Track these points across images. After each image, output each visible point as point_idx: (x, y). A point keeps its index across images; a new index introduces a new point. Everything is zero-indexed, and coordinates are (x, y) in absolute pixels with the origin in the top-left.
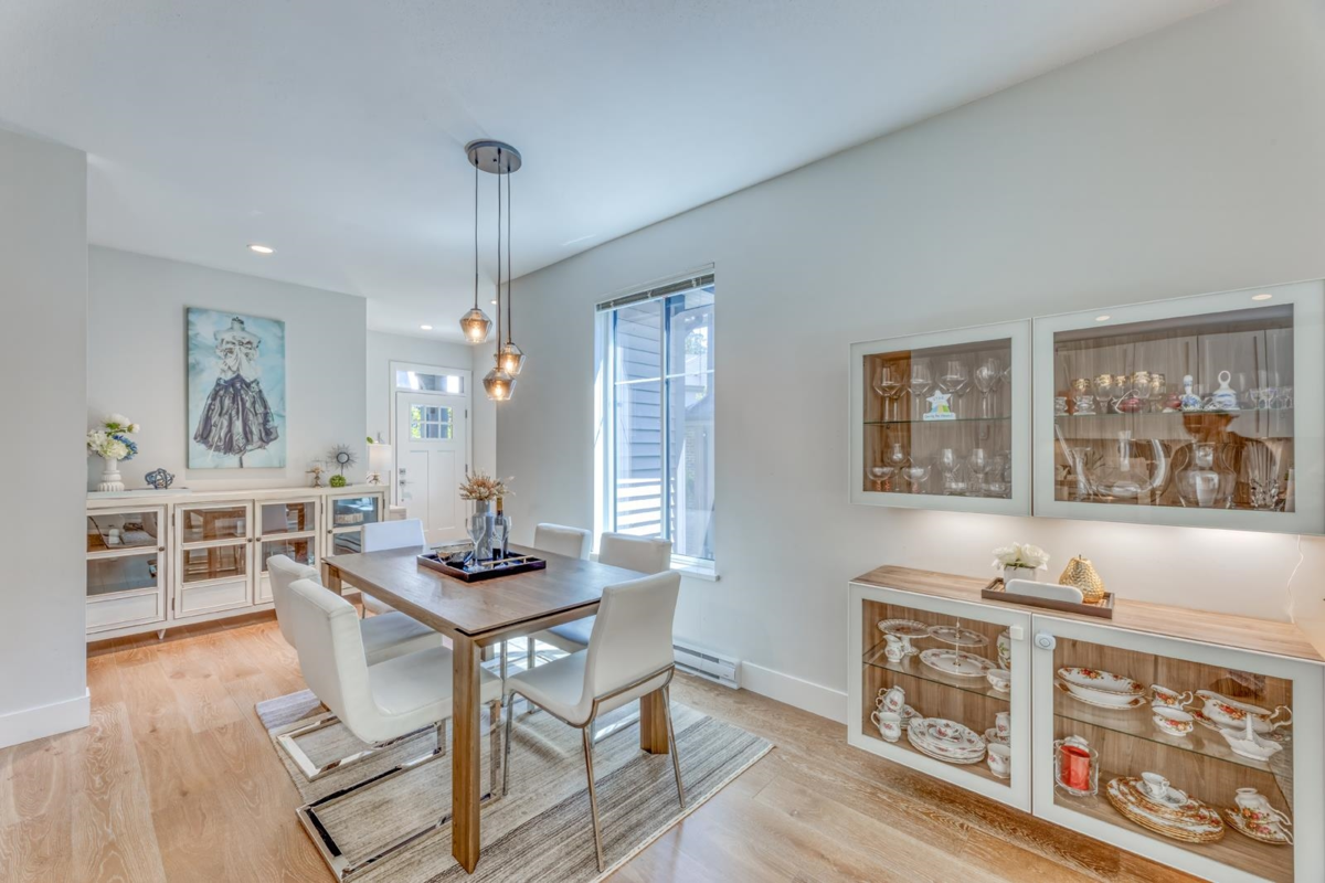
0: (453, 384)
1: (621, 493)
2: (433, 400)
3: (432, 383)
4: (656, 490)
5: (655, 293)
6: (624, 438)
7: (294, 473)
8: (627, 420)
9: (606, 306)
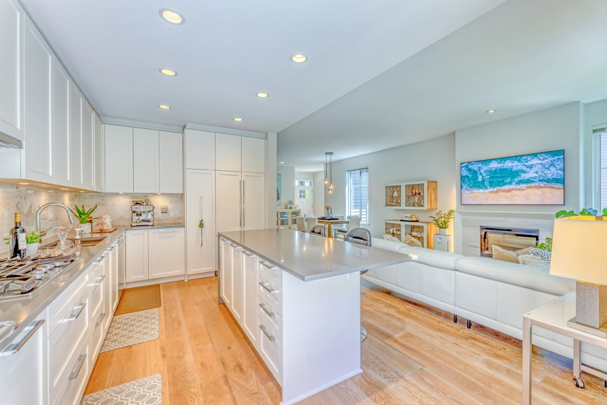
0: (307, 184)
1: (352, 211)
2: (302, 188)
3: (302, 183)
4: (358, 210)
5: (358, 170)
6: (353, 198)
7: (283, 206)
8: (353, 194)
9: (348, 171)
